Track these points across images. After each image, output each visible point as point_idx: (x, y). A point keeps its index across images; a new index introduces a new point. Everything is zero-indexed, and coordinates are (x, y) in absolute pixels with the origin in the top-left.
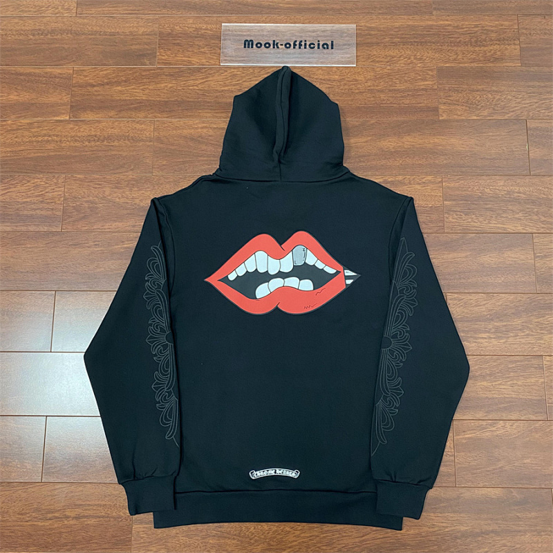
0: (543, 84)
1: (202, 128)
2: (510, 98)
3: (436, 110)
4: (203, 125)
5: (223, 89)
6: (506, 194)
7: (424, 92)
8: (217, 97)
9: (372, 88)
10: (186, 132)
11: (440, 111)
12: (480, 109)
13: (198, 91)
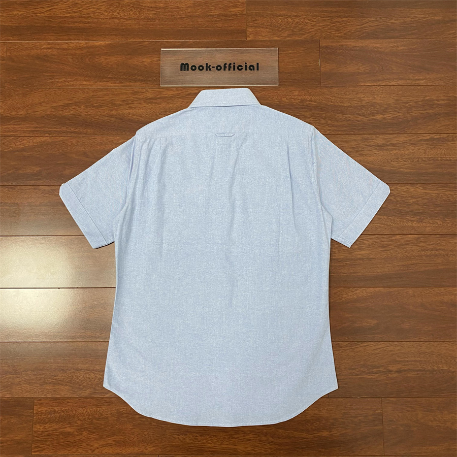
0: (334, 10)
1: (48, 48)
2: (307, 21)
3: (244, 32)
4: (48, 46)
5: (66, 15)
6: (300, 102)
7: (235, 17)
8: (60, 22)
9: (191, 14)
10: (33, 52)
11: (248, 33)
12: (281, 31)
13: (44, 18)
